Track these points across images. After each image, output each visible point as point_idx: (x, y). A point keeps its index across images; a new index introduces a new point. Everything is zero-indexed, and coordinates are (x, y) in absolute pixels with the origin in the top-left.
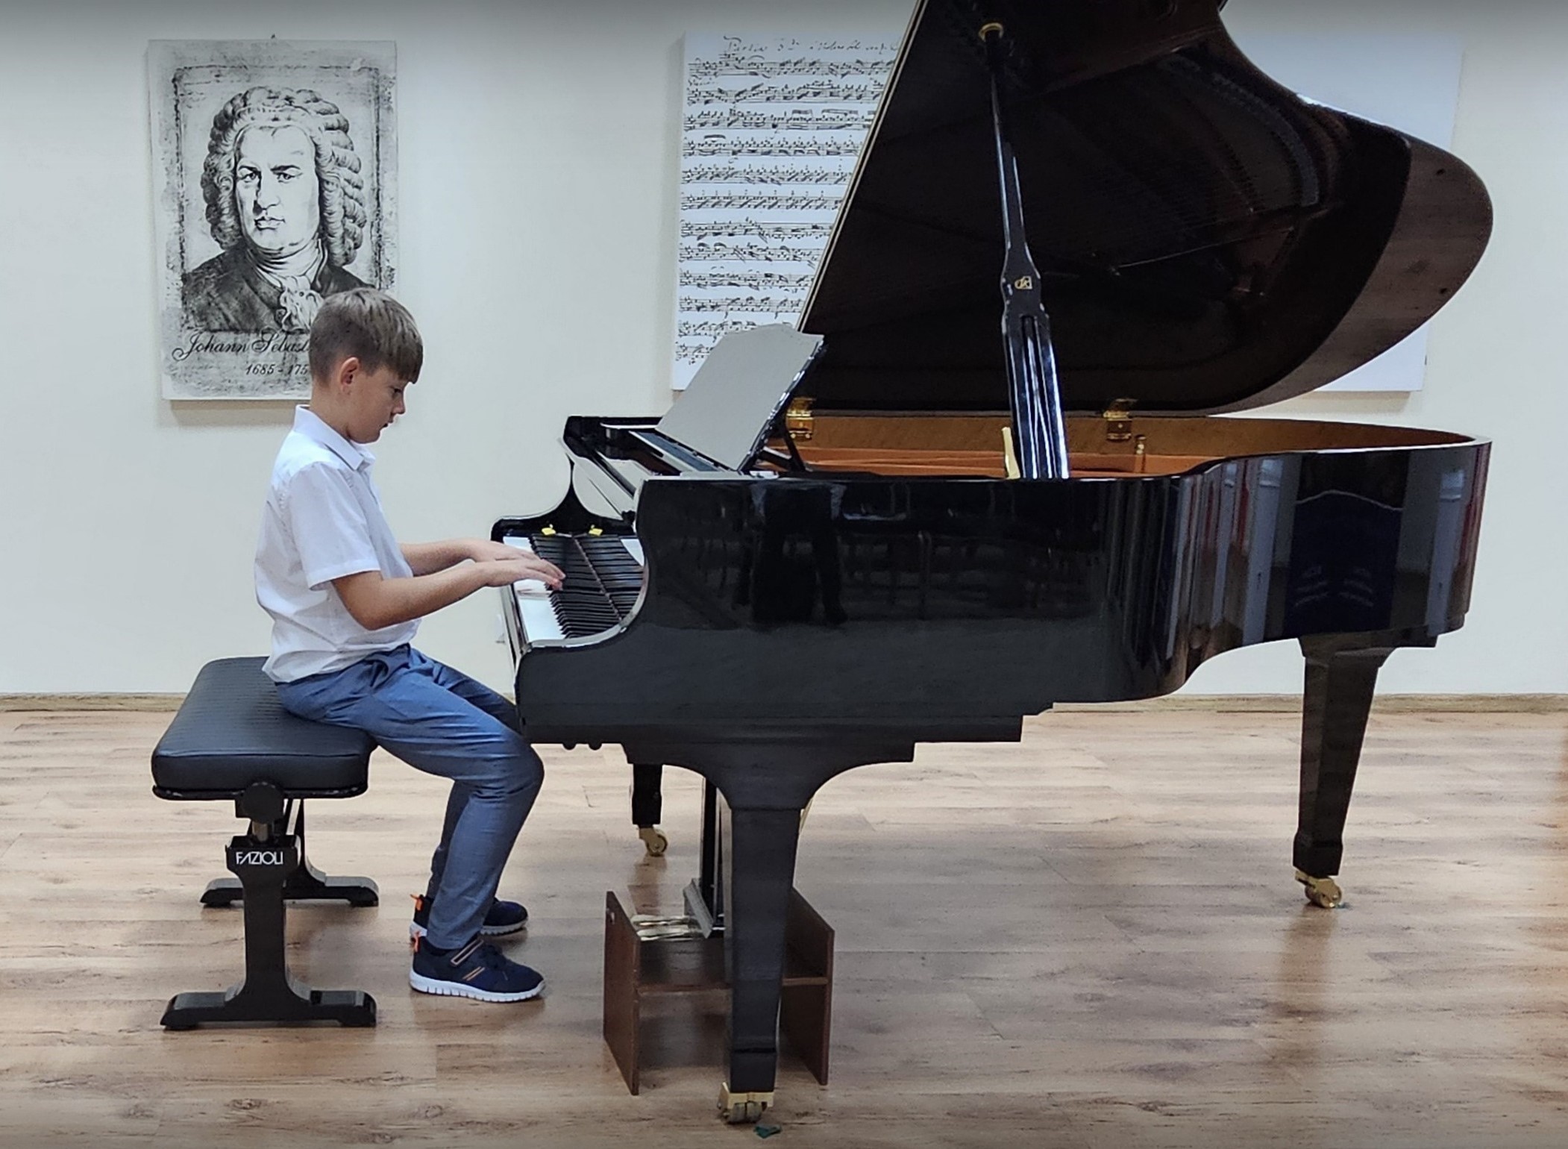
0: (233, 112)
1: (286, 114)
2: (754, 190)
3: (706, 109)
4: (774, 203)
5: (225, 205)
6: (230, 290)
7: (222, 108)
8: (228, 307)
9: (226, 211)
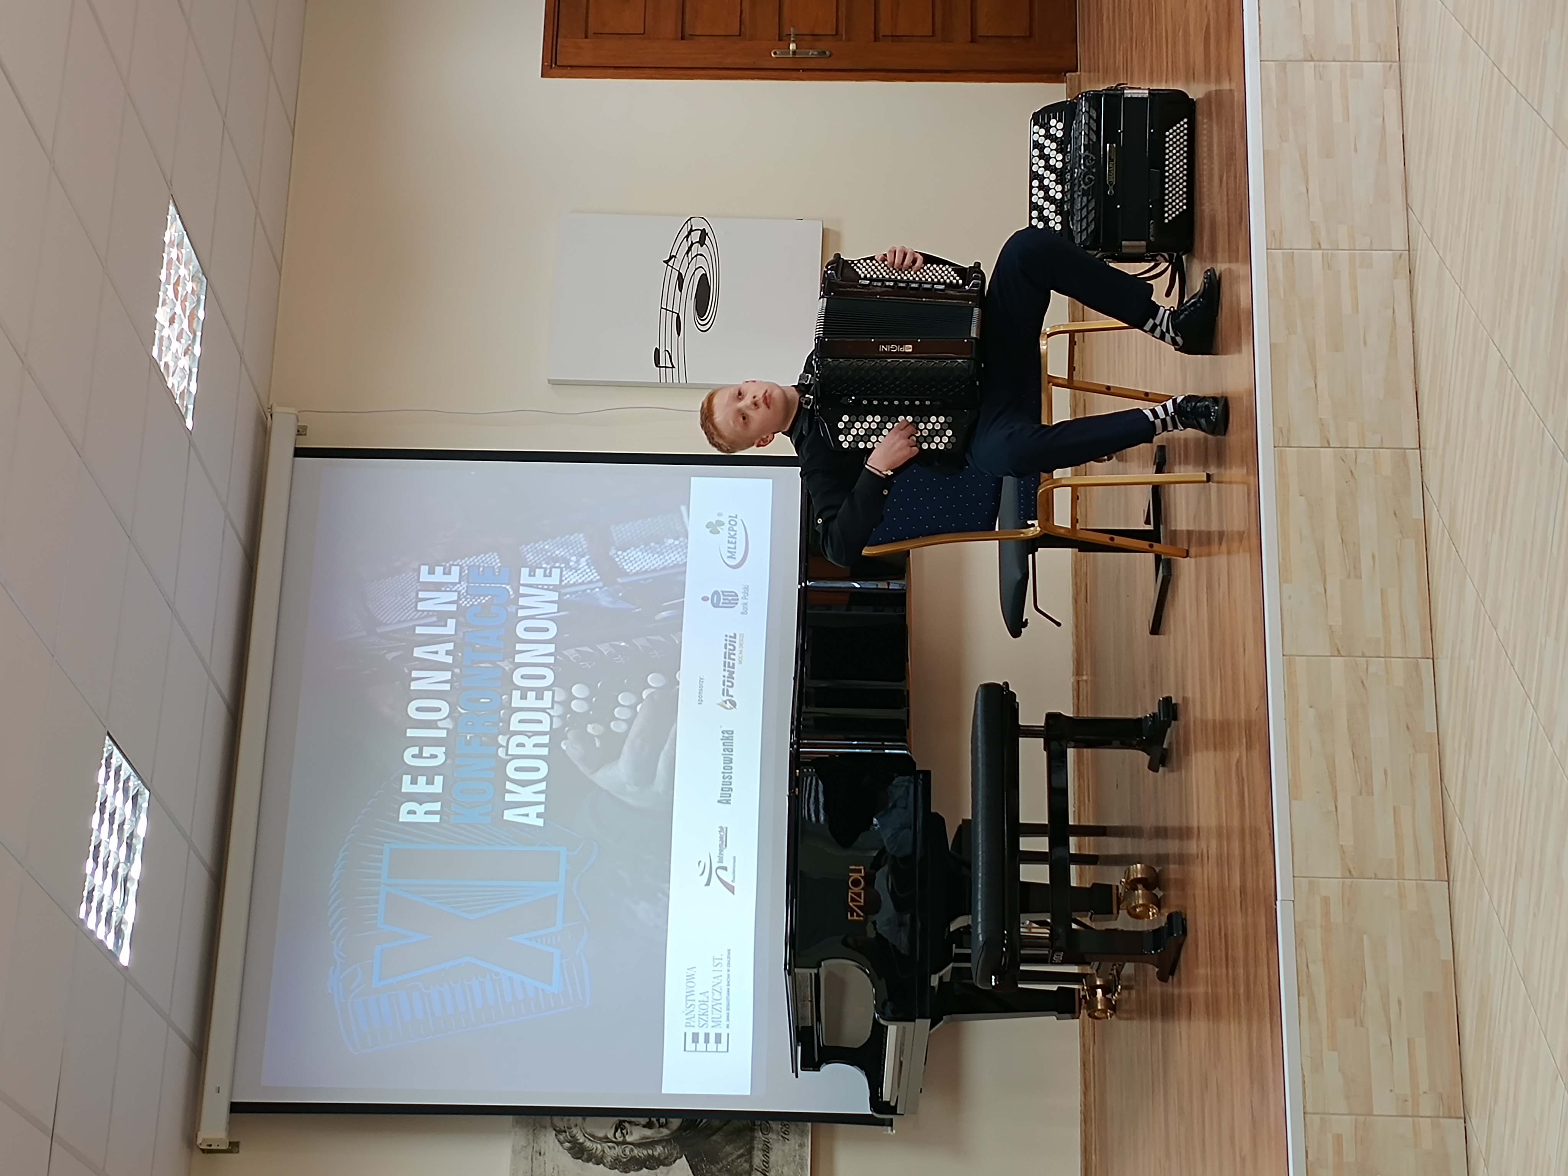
0: (569, 1142)
5: (645, 1152)
7: (566, 1151)
8: (732, 1154)
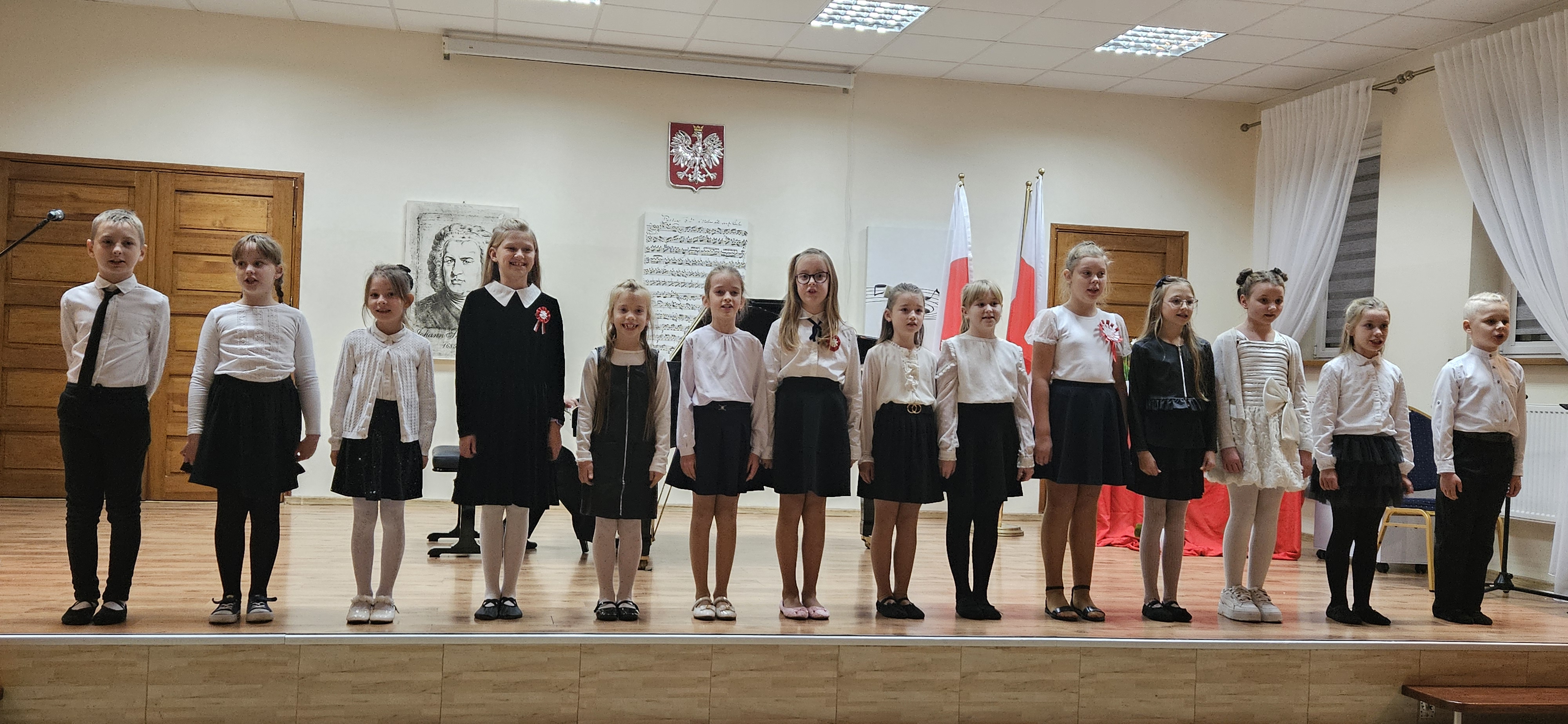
0: (444, 233)
1: (468, 236)
2: (675, 279)
3: (654, 244)
4: (684, 285)
5: (438, 273)
6: (438, 311)
7: (439, 231)
8: (436, 318)
9: (438, 275)
